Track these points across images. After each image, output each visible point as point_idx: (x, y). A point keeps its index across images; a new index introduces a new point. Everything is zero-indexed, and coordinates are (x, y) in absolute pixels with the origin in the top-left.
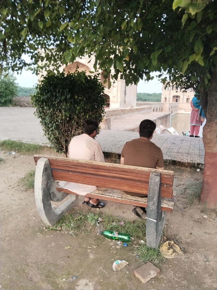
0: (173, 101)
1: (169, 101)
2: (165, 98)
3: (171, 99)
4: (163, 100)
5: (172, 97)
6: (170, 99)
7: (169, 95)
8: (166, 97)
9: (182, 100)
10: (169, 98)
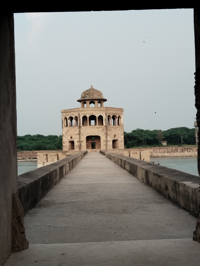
0: (87, 147)
1: (80, 148)
2: (70, 142)
3: (84, 144)
4: (66, 145)
5: (84, 139)
6: (82, 144)
7: (78, 136)
8: (71, 140)
9: (105, 143)
10: (78, 142)
